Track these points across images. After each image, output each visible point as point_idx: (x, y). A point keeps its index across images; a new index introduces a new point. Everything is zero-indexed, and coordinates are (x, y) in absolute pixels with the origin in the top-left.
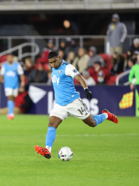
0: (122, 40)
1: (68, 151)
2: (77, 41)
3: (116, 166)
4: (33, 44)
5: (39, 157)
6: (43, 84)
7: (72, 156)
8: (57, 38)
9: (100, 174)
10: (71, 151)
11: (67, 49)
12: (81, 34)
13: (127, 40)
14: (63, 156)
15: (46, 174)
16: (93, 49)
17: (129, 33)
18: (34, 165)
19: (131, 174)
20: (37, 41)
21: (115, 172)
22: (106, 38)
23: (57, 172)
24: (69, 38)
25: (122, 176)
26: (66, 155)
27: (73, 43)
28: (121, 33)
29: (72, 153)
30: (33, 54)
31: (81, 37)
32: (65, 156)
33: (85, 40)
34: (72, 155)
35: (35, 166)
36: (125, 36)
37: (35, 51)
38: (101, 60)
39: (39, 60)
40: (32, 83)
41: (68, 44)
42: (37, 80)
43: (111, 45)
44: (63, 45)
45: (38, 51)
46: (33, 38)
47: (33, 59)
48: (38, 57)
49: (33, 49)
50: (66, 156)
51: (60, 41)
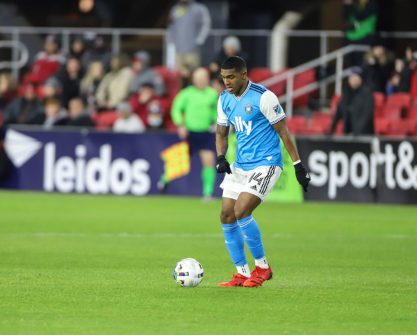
0: (201, 40)
1: (193, 265)
2: (108, 38)
3: (184, 300)
4: (15, 44)
5: (25, 279)
6: (35, 128)
7: (201, 278)
8: (66, 32)
9: (150, 316)
10: (199, 267)
11: (87, 55)
12: (116, 24)
13: (210, 40)
14: (182, 274)
15: (38, 313)
16: (143, 56)
17: (215, 25)
18: (14, 296)
19: (214, 317)
20: (24, 38)
21: (181, 314)
22: (167, 34)
23: (61, 310)
24: (90, 34)
25: (195, 322)
26: (188, 273)
27: (100, 43)
28: (198, 26)
29: (201, 271)
30: (16, 65)
31: (116, 32)
32: (186, 274)
33: (124, 38)
34: (202, 275)
35: (16, 297)
36: (205, 31)
37: (20, 58)
38: (158, 80)
39: (28, 77)
40: (12, 125)
41: (88, 45)
42: (22, 118)
43: (178, 51)
44: (78, 46)
45: (25, 58)
46: (16, 31)
47: (15, 75)
48: (24, 71)
49: (15, 55)
50: (188, 275)
51: (73, 38)
